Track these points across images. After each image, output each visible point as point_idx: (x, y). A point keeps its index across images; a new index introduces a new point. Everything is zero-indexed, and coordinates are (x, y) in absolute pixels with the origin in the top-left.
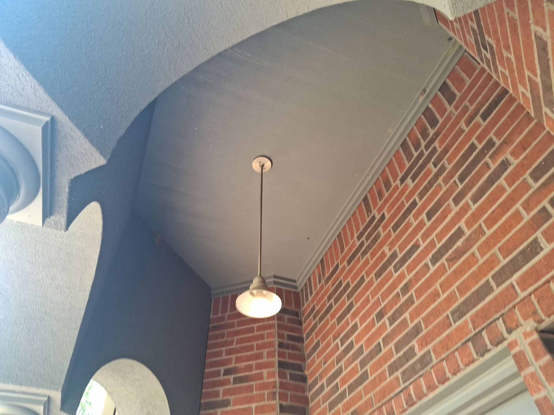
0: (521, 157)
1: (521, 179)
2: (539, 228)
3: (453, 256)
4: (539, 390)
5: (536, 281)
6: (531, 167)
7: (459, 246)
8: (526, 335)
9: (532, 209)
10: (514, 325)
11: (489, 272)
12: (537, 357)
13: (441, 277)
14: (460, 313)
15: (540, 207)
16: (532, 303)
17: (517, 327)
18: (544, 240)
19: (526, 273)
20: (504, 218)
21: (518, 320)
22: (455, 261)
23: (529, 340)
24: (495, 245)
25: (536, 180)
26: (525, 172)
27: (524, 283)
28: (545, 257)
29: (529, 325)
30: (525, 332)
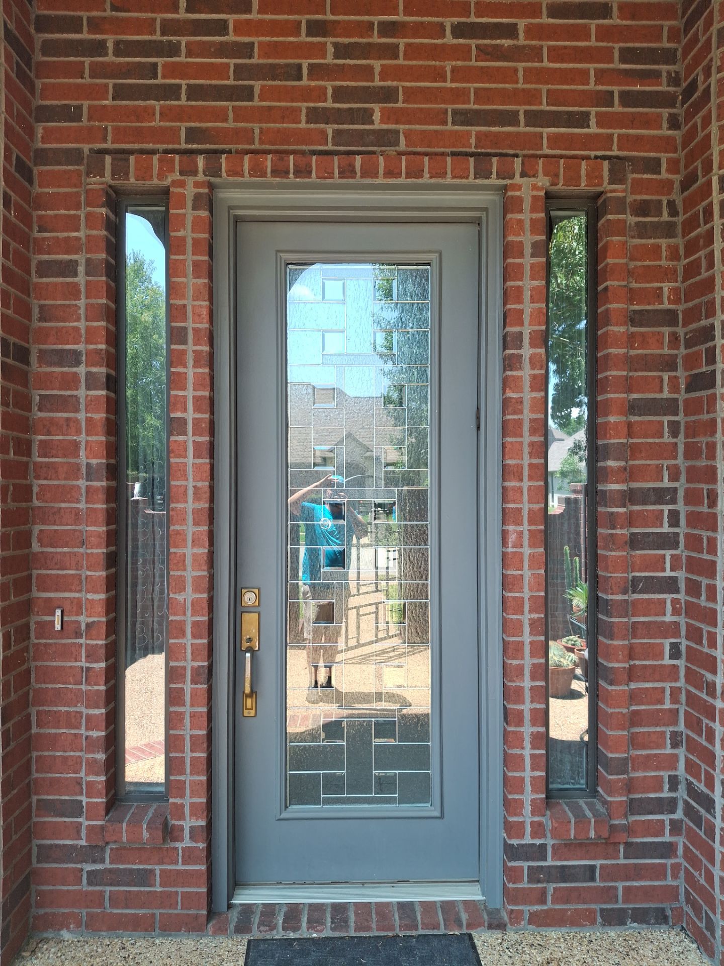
0: (625, 22)
1: (610, 44)
2: (597, 106)
3: (490, 50)
4: (519, 235)
5: (566, 149)
6: (626, 42)
7: (503, 45)
8: (535, 187)
9: (602, 84)
10: (531, 173)
11: (525, 104)
12: (533, 210)
13: (458, 60)
14: (466, 118)
15: (609, 88)
16: (558, 167)
17: (534, 176)
18: (595, 120)
19: (562, 135)
20: (571, 65)
21: (537, 171)
22: (489, 57)
23: (535, 193)
24: (547, 83)
25: (623, 60)
26: (619, 41)
27: (554, 141)
28: (586, 135)
29: (543, 181)
30: (535, 184)
